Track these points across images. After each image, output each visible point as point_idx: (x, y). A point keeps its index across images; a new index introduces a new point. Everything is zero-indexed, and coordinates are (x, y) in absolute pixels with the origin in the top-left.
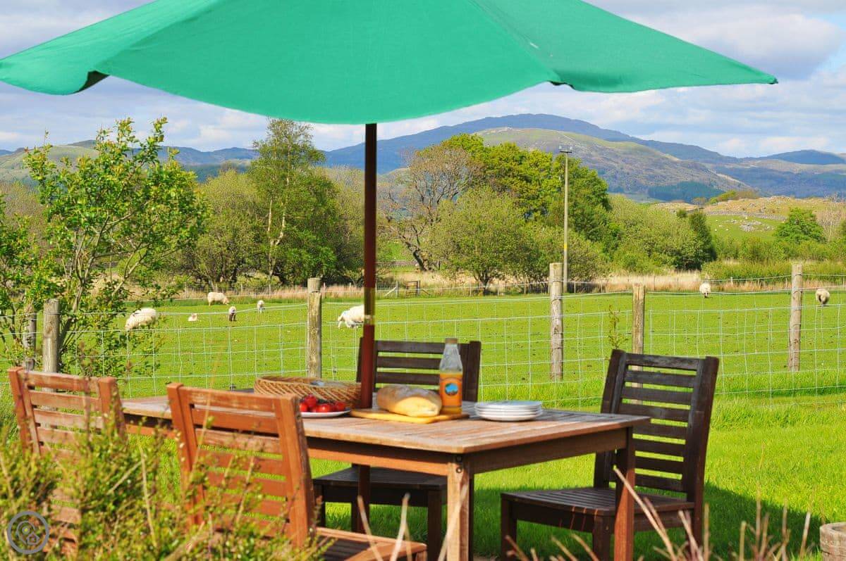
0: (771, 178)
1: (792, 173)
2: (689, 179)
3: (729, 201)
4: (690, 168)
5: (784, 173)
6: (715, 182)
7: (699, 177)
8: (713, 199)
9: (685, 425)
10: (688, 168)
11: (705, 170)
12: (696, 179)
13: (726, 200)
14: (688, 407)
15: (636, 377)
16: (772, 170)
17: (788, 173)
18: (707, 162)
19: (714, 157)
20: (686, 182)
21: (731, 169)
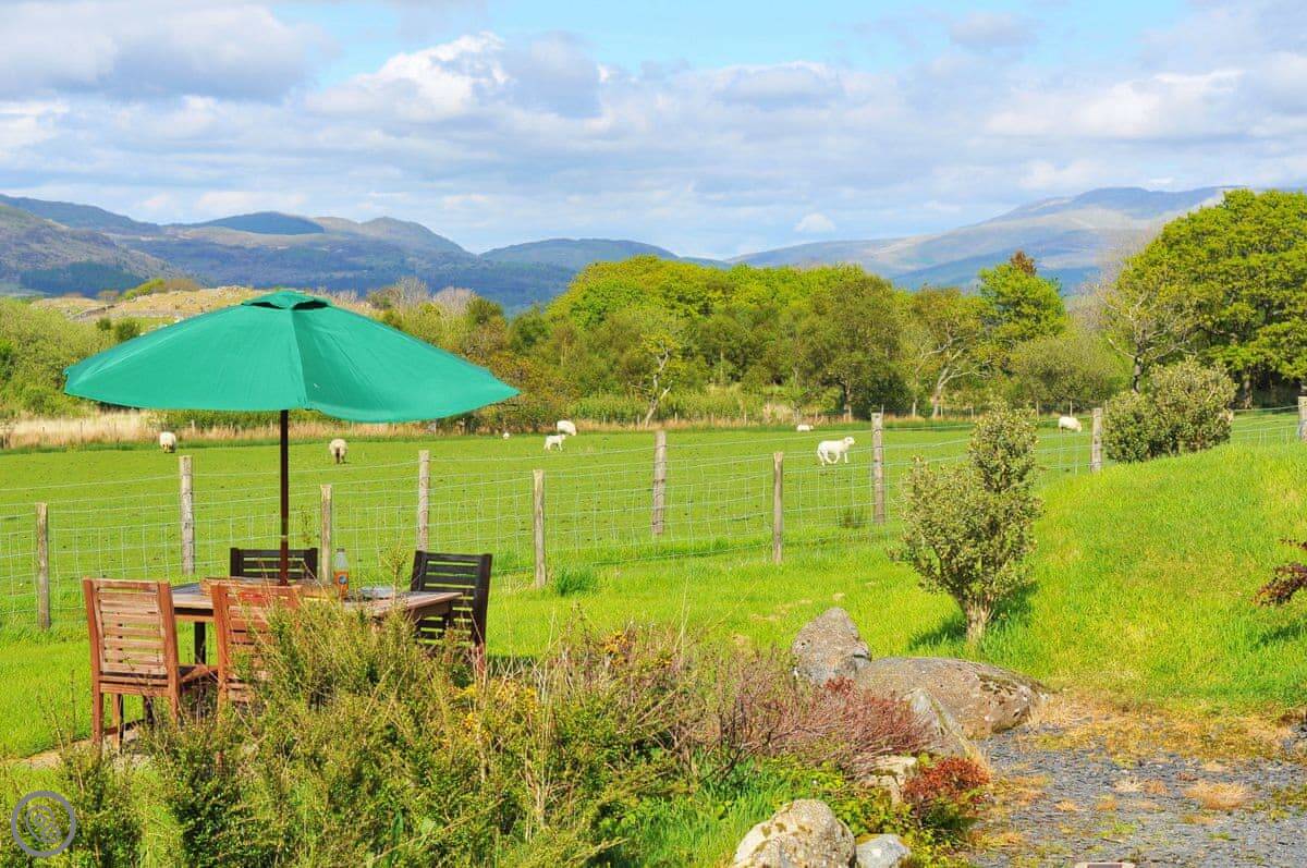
0: (212, 256)
1: (243, 248)
2: (84, 259)
3: (155, 295)
4: (86, 240)
5: (231, 248)
6: (125, 262)
7: (99, 255)
8: (128, 293)
9: (471, 598)
10: (81, 240)
11: (108, 244)
12: (95, 259)
13: (149, 292)
14: (472, 587)
15: (434, 569)
16: (213, 244)
17: (237, 247)
18: (113, 231)
19: (125, 224)
20: (80, 263)
21: (150, 243)
